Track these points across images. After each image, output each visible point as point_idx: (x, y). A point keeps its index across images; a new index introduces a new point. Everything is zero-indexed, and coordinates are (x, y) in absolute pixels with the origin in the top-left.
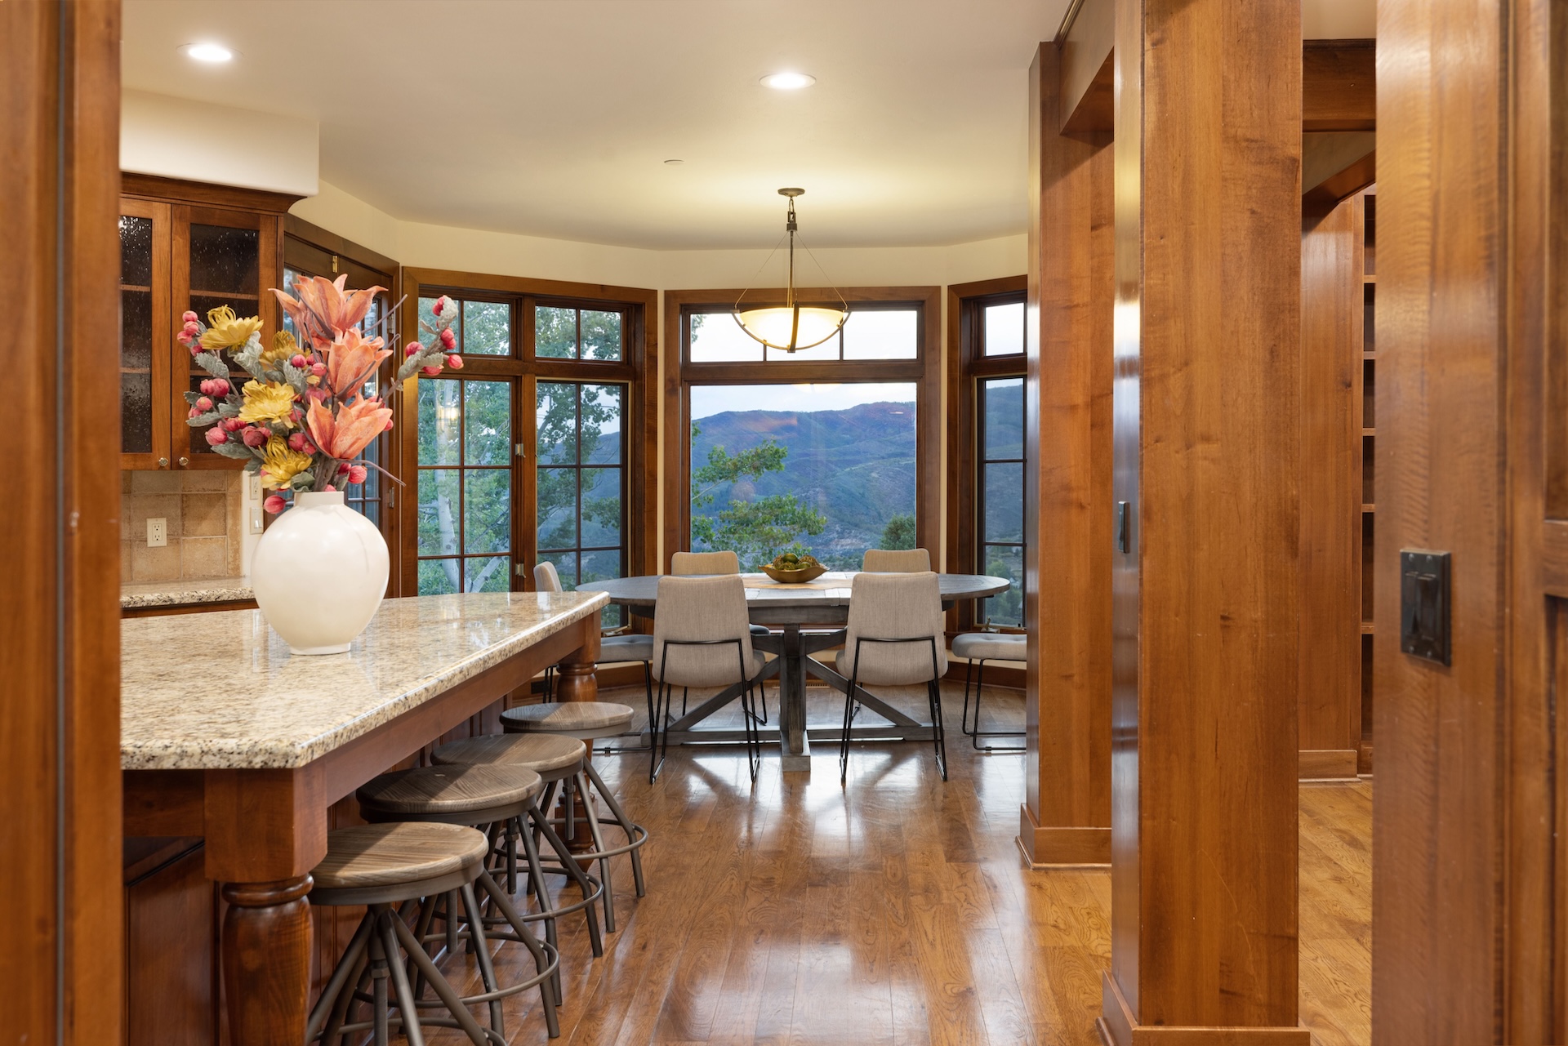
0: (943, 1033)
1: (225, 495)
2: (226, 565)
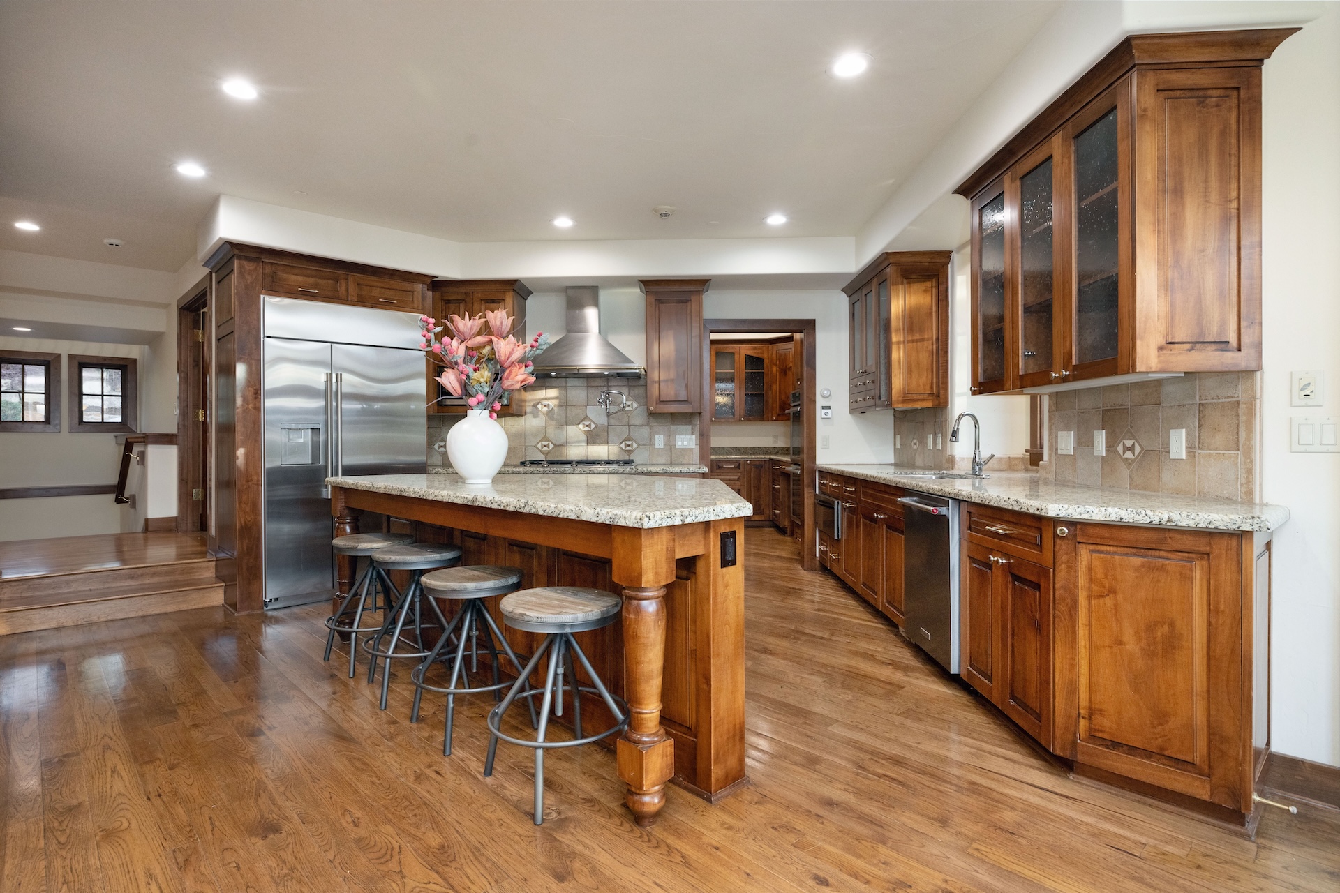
0: (127, 784)
1: (1238, 402)
2: (1239, 486)
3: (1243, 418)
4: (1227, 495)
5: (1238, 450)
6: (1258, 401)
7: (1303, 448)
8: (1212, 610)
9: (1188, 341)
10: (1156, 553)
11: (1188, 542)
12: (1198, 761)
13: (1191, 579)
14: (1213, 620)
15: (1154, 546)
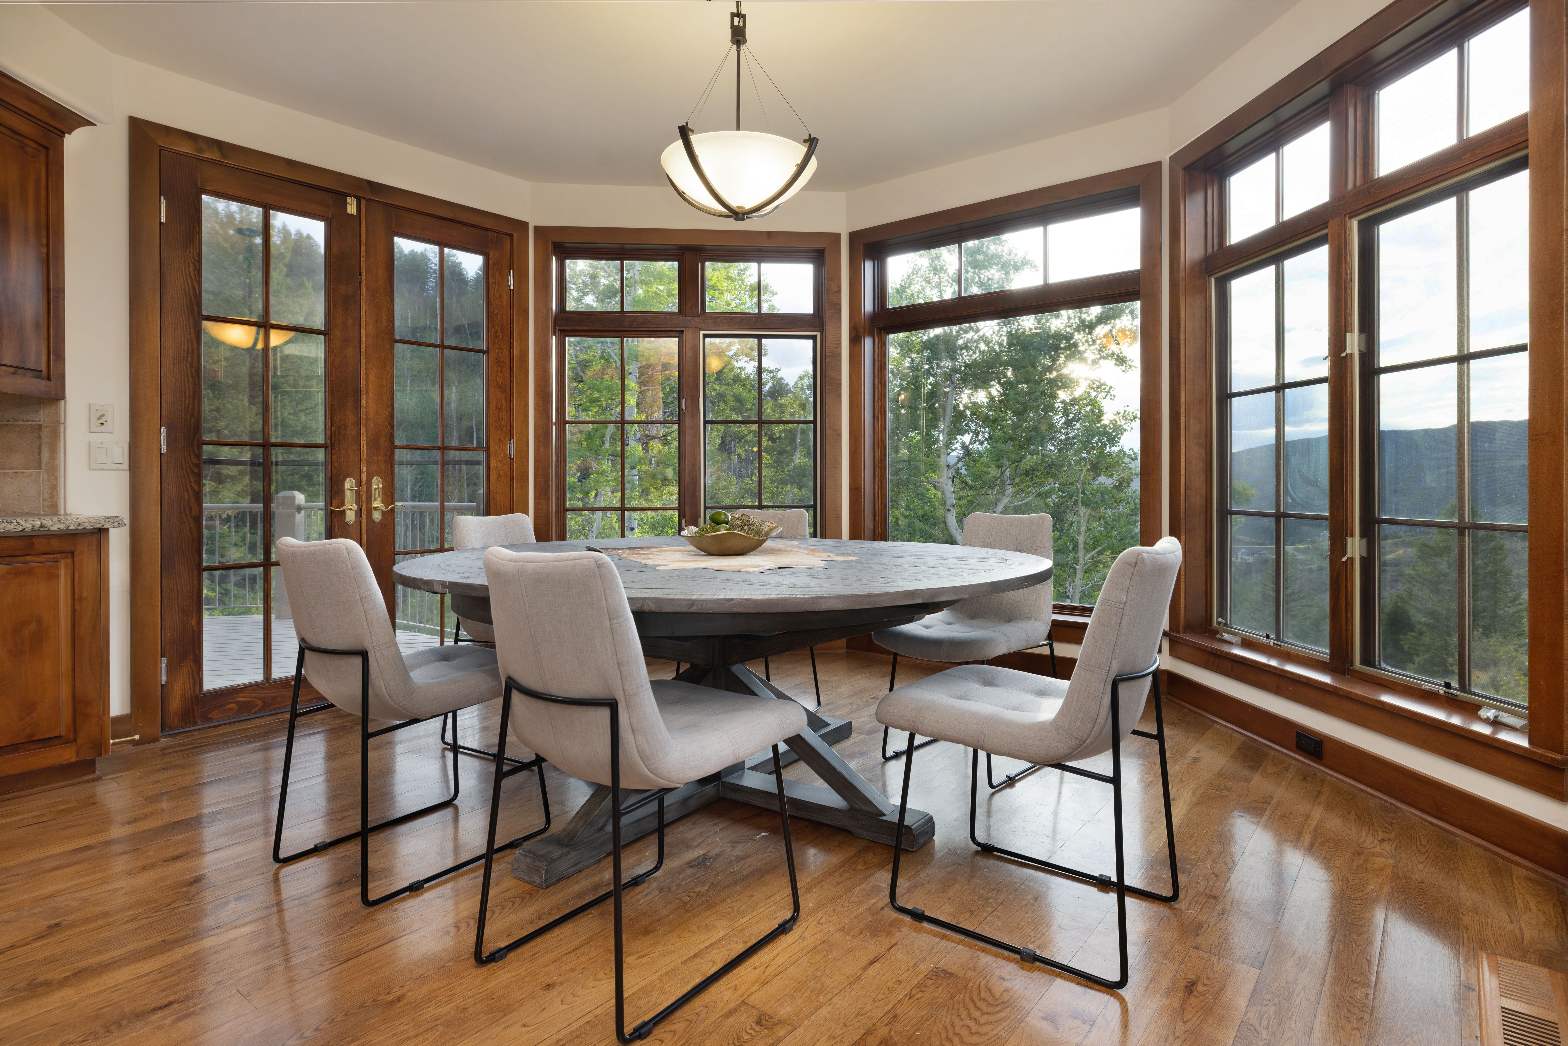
1: (40, 426)
2: (41, 501)
3: (45, 440)
4: (27, 510)
5: (41, 468)
6: (62, 426)
7: (99, 467)
8: (76, 598)
9: (13, 365)
10: (22, 559)
11: (55, 544)
12: (63, 733)
13: (57, 576)
14: (77, 607)
15: (21, 552)
